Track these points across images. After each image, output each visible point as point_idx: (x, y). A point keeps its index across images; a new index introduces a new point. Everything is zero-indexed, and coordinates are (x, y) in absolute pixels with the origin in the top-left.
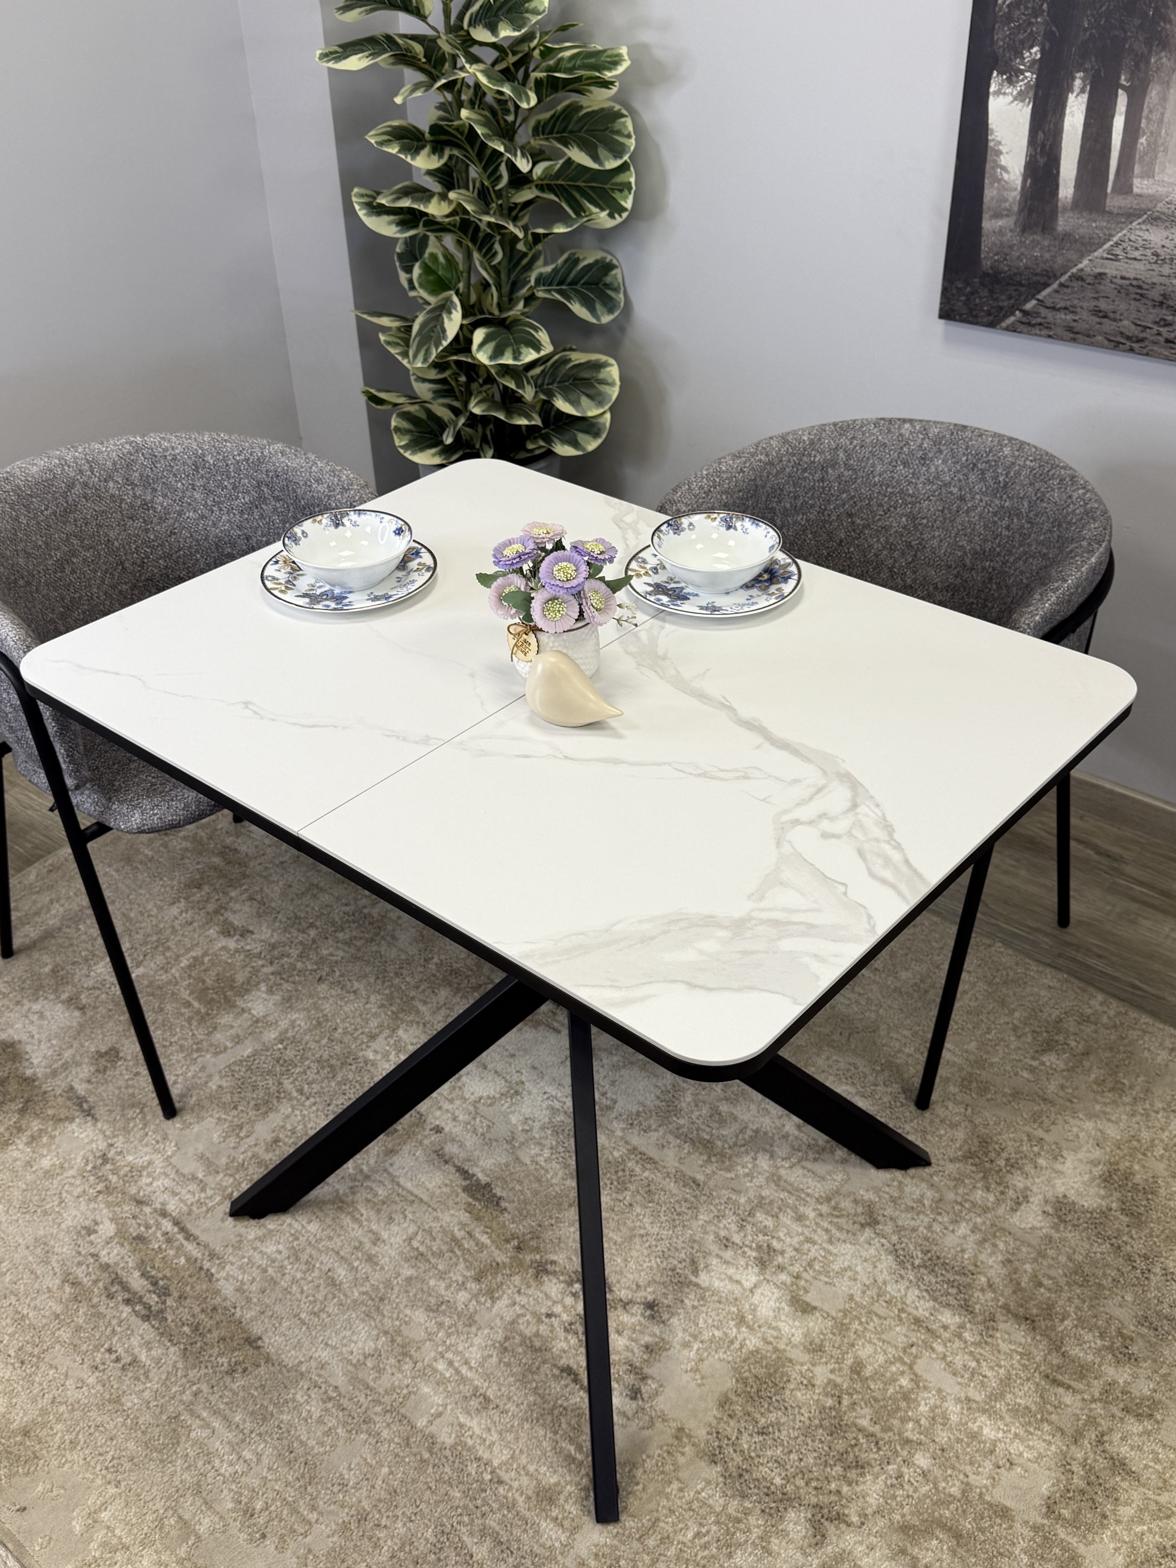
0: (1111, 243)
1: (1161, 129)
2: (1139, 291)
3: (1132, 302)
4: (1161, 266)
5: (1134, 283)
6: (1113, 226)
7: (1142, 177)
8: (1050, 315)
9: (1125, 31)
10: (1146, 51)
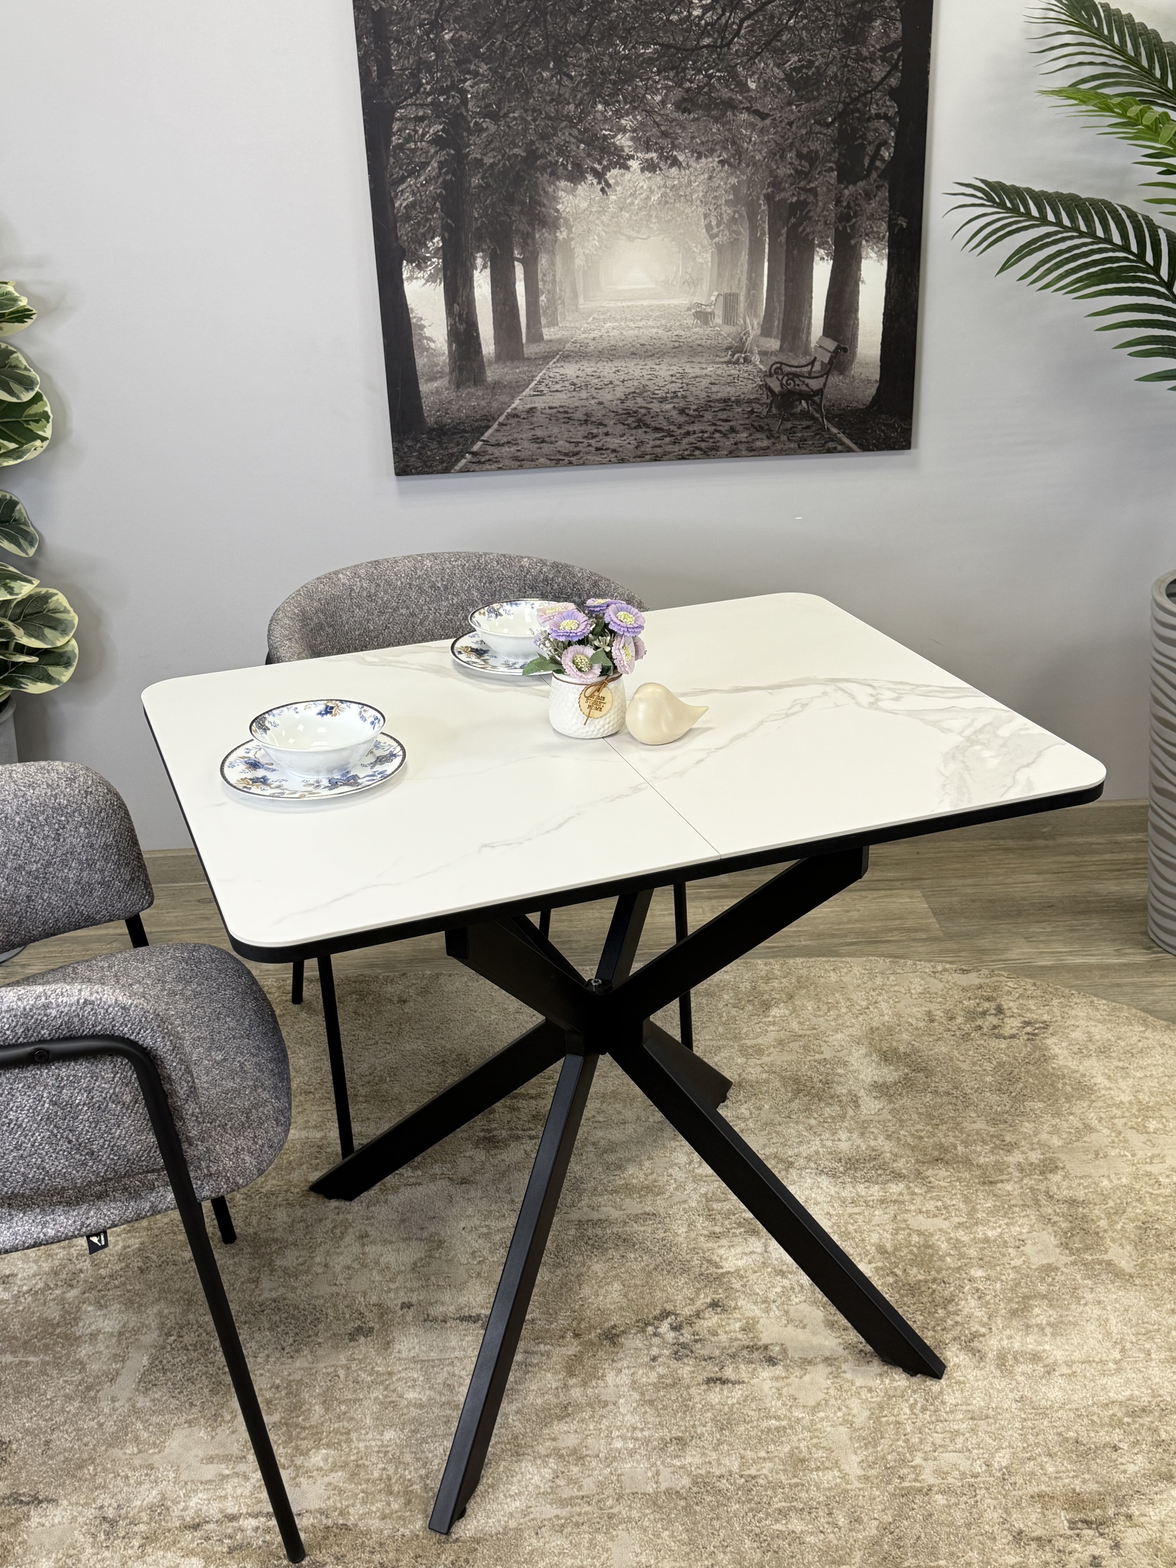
0: (535, 382)
1: (555, 287)
2: (566, 415)
3: (563, 425)
5: (561, 410)
6: (534, 369)
7: (548, 327)
8: (496, 451)
9: (509, 217)
10: (530, 230)
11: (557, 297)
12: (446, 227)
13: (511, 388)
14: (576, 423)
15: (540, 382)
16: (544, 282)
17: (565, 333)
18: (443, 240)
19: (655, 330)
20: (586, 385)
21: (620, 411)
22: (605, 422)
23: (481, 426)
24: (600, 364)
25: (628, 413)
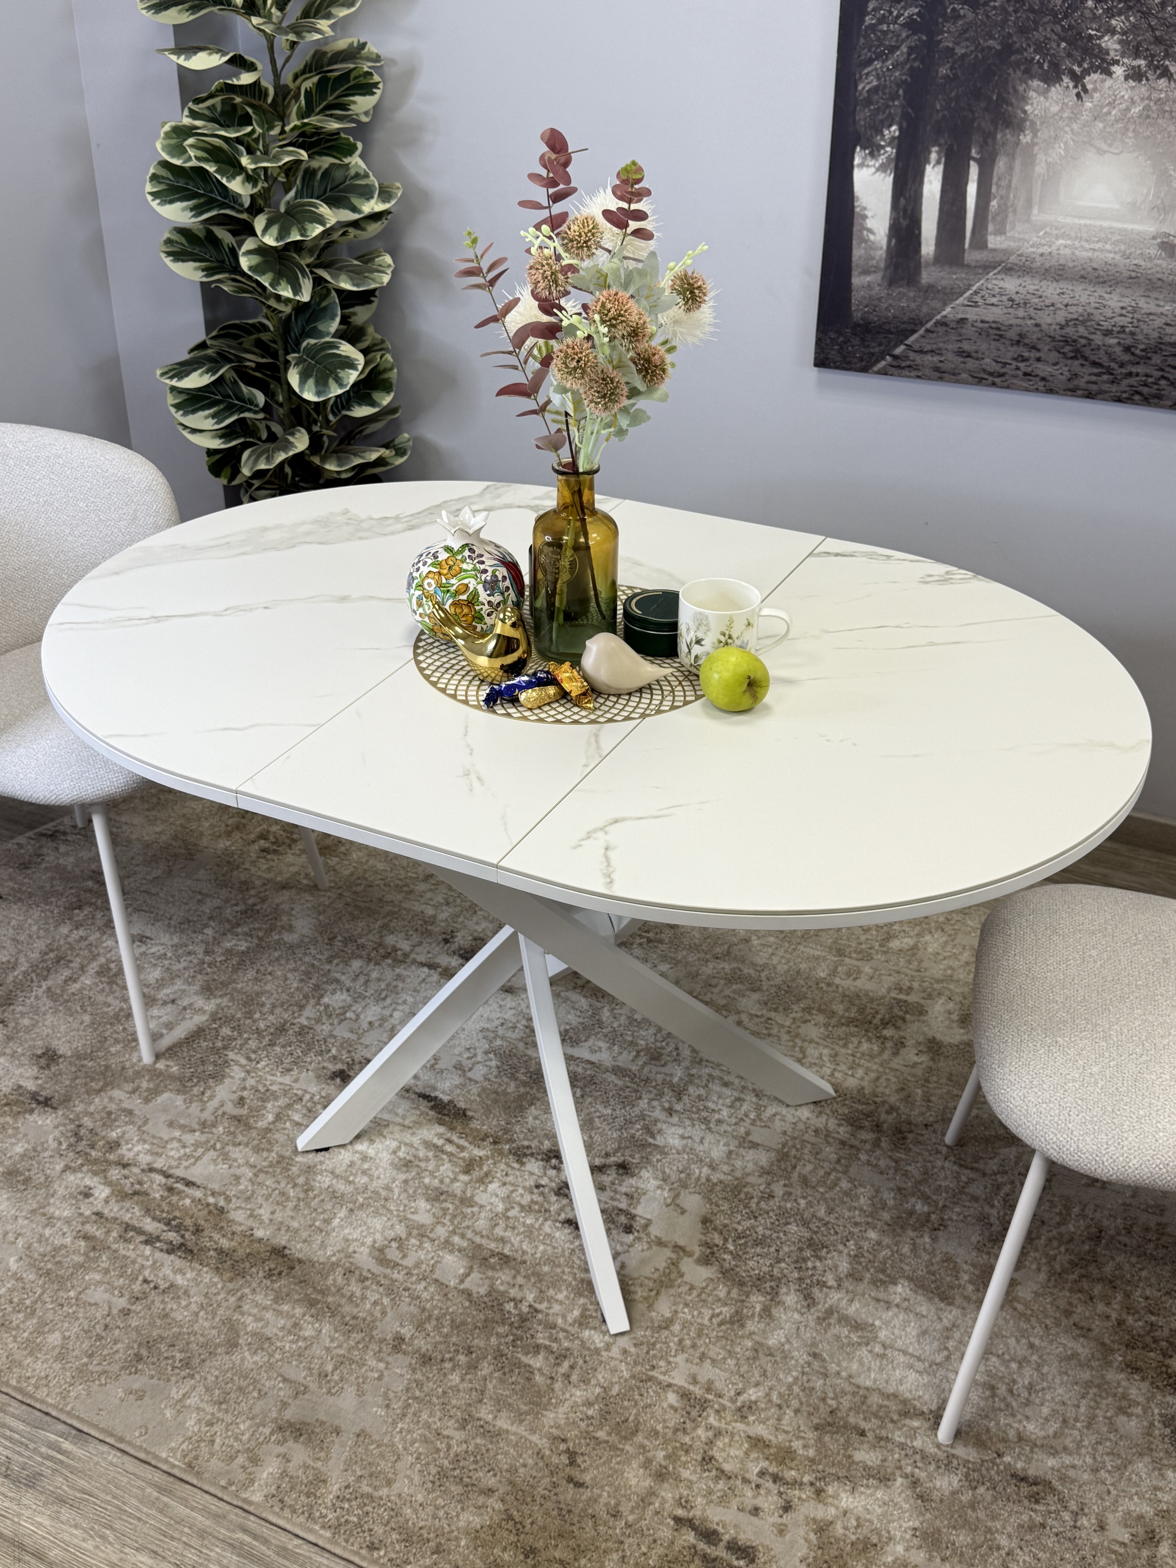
0: (970, 292)
1: (1009, 193)
2: (998, 332)
3: (993, 343)
4: (1016, 309)
5: (994, 325)
6: (972, 278)
7: (995, 234)
8: (918, 359)
9: (973, 112)
10: (992, 128)
11: (1009, 204)
12: (905, 116)
13: (945, 294)
14: (1008, 342)
15: (976, 293)
16: (999, 186)
17: (1012, 244)
18: (900, 129)
19: (1111, 255)
20: (1025, 304)
21: (1058, 338)
22: (1039, 346)
23: (906, 330)
24: (1044, 283)
25: (1066, 341)
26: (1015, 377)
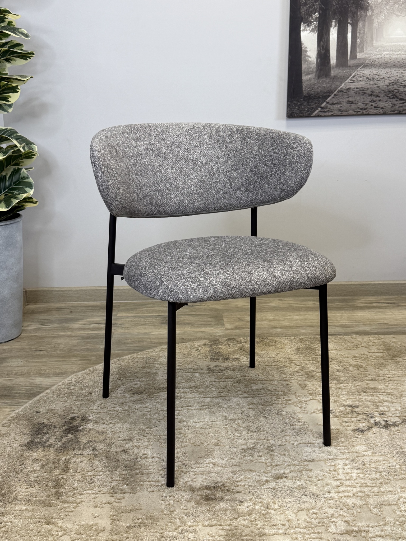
0: (351, 77)
1: (364, 36)
2: (363, 92)
3: (361, 96)
4: (370, 81)
5: (361, 89)
6: (351, 71)
7: (360, 53)
8: (331, 107)
9: (348, 5)
10: (356, 11)
11: (364, 40)
12: (321, 9)
13: (341, 79)
14: (367, 95)
15: (353, 77)
16: (360, 33)
17: (366, 56)
18: (319, 14)
20: (373, 79)
21: (387, 91)
22: (380, 95)
23: (326, 96)
24: (380, 70)
25: (390, 92)
26: (371, 109)
